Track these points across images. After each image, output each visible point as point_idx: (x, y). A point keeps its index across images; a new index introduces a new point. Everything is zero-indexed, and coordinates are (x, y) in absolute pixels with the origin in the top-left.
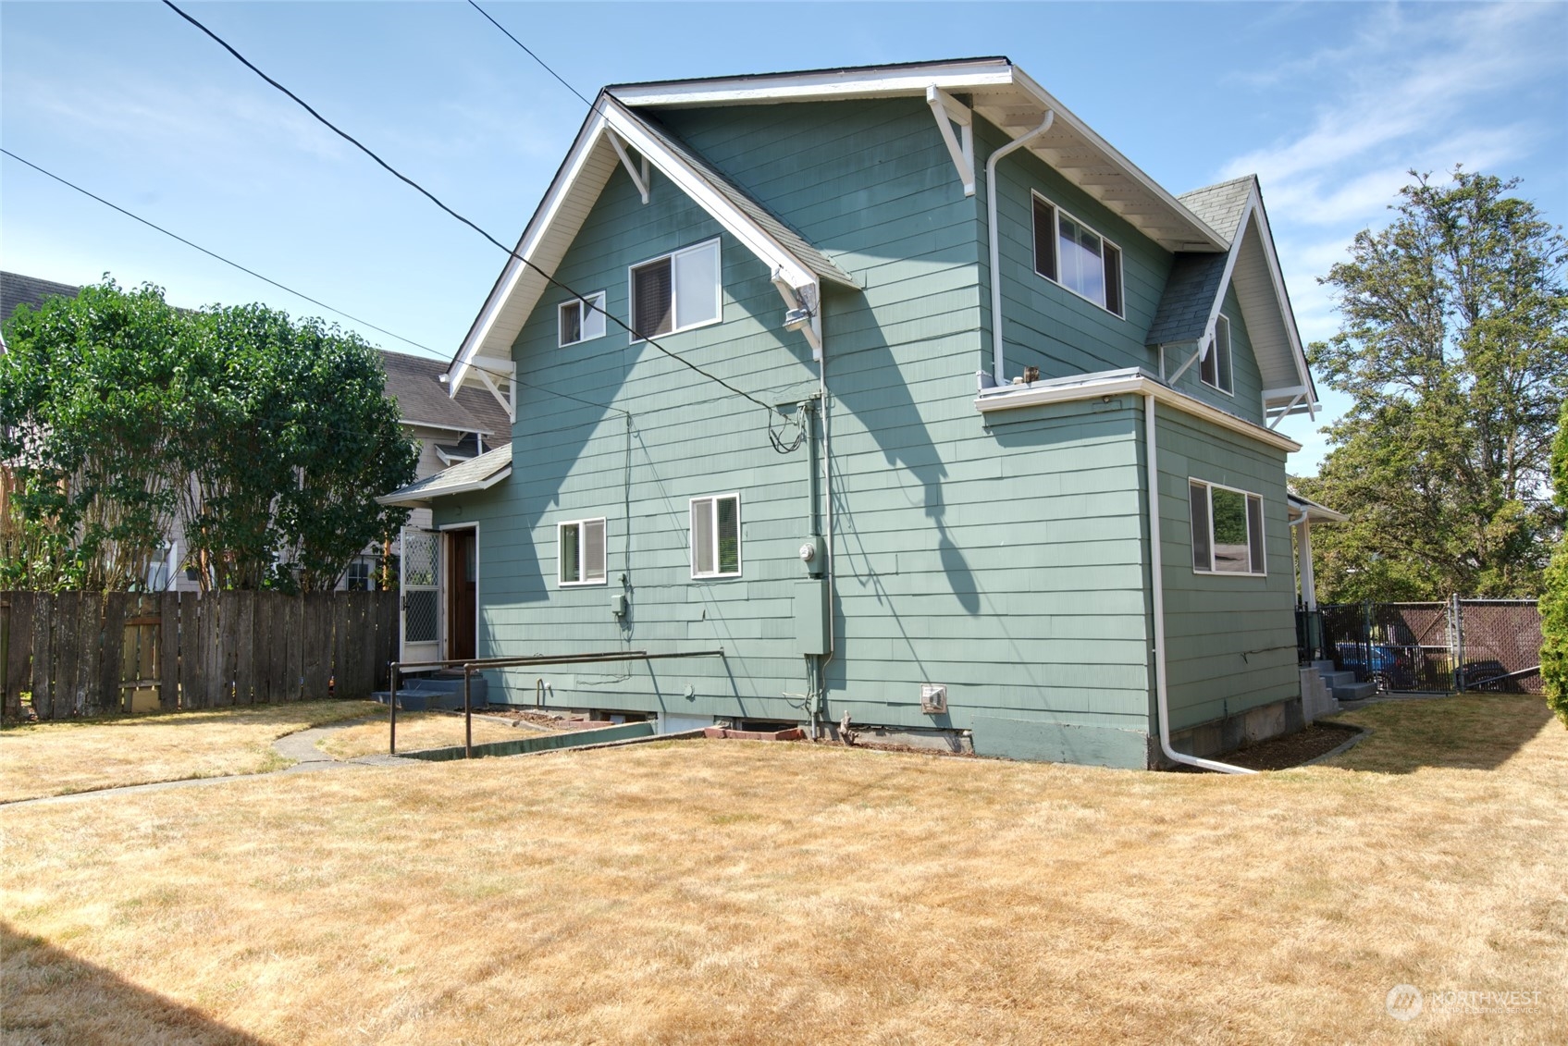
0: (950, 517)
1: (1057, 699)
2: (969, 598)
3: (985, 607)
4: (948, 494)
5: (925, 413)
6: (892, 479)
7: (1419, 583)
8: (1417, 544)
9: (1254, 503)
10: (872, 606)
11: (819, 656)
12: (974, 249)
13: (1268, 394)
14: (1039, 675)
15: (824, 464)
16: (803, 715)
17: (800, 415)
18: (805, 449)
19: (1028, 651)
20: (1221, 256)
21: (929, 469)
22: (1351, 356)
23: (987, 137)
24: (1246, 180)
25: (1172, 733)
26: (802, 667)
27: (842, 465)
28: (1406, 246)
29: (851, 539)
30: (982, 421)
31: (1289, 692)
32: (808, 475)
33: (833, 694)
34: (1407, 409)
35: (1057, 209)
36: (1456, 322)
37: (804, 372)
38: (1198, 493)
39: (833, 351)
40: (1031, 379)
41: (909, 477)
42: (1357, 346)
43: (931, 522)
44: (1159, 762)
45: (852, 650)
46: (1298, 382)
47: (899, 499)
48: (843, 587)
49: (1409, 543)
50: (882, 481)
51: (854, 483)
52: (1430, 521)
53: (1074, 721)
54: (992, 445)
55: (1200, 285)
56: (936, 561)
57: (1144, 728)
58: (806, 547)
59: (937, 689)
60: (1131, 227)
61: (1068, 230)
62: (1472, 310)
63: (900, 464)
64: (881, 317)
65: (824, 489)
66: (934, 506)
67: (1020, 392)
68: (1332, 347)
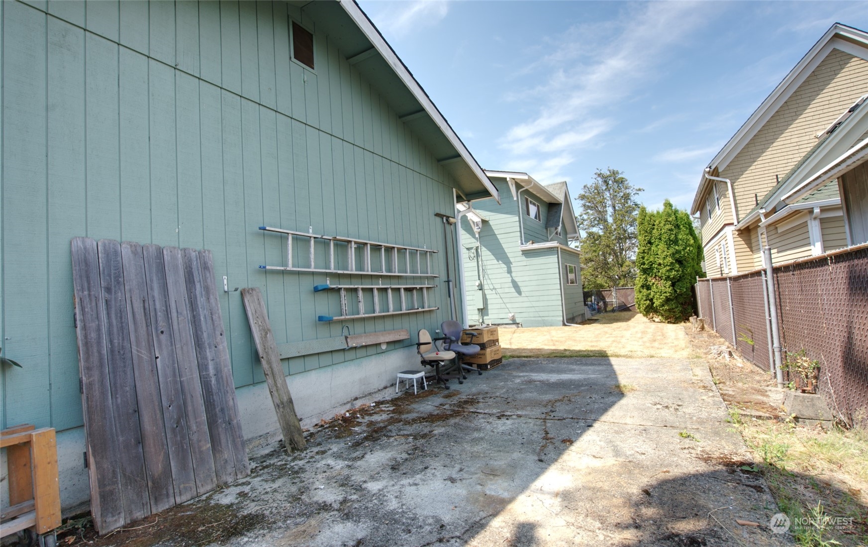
0: (513, 274)
1: (541, 314)
2: (519, 293)
3: (523, 294)
4: (513, 269)
5: (506, 250)
6: (499, 266)
7: (605, 284)
8: (603, 273)
9: (575, 267)
10: (495, 296)
11: (481, 309)
12: (517, 212)
13: (568, 236)
14: (537, 309)
15: (480, 263)
16: (478, 324)
17: (473, 251)
18: (475, 259)
19: (535, 304)
20: (561, 204)
21: (508, 263)
22: (584, 220)
23: (518, 186)
24: (564, 182)
25: (567, 320)
26: (477, 312)
27: (485, 263)
28: (597, 190)
29: (488, 281)
30: (521, 253)
31: (583, 312)
32: (476, 265)
33: (485, 318)
34: (600, 236)
35: (529, 199)
36: (610, 210)
37: (474, 240)
38: (566, 266)
39: (481, 235)
40: (533, 243)
41: (504, 266)
42: (585, 217)
43: (509, 275)
44: (564, 325)
45: (490, 307)
46: (576, 233)
47: (501, 271)
48: (486, 292)
49: (601, 273)
50: (496, 266)
51: (489, 267)
52: (605, 266)
53: (546, 318)
54: (524, 258)
55: (556, 212)
56: (511, 285)
57: (562, 318)
58: (477, 283)
59: (513, 314)
60: (541, 199)
61: (531, 202)
62: (614, 207)
63: (500, 262)
64: (494, 227)
65: (480, 268)
66: (510, 272)
67: (530, 246)
68: (579, 217)
